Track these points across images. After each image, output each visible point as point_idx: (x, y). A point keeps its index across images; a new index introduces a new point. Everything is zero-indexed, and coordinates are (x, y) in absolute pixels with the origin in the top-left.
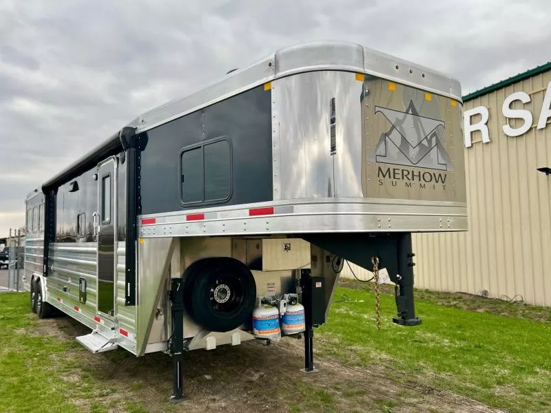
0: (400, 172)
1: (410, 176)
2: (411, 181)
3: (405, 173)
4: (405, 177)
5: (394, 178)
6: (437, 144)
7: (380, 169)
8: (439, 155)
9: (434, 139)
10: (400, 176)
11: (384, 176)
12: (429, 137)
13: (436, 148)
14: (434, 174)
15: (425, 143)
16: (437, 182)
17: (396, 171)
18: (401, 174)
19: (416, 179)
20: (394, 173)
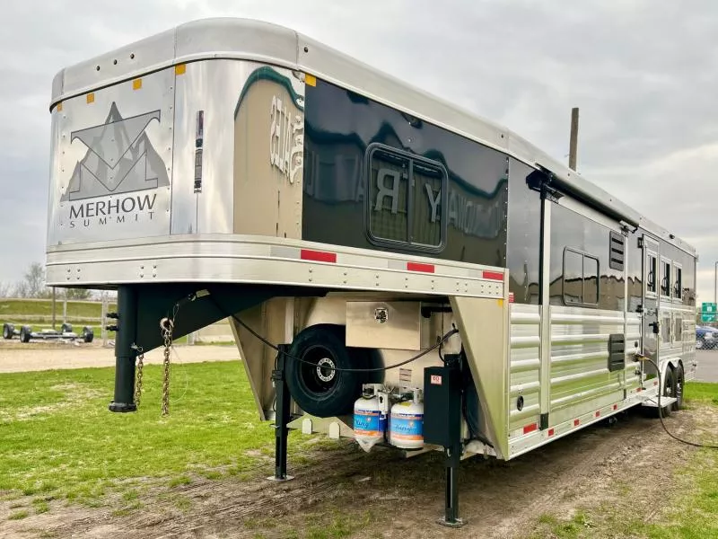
0: (94, 206)
1: (106, 210)
2: (107, 216)
3: (101, 206)
4: (99, 211)
5: (87, 216)
6: (146, 151)
7: (72, 208)
8: (149, 166)
9: (142, 145)
10: (94, 212)
11: (76, 216)
12: (134, 146)
13: (144, 157)
14: (139, 198)
15: (129, 156)
16: (141, 209)
17: (90, 207)
18: (95, 209)
19: (113, 210)
20: (88, 210)
